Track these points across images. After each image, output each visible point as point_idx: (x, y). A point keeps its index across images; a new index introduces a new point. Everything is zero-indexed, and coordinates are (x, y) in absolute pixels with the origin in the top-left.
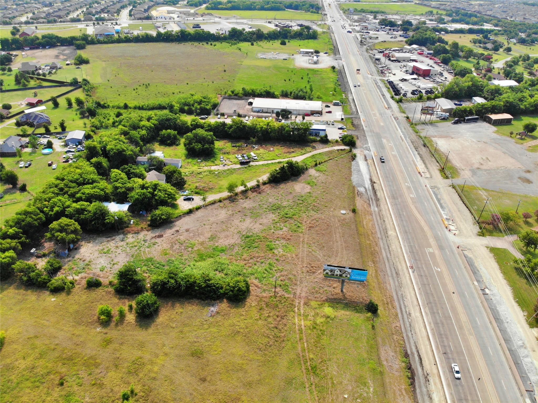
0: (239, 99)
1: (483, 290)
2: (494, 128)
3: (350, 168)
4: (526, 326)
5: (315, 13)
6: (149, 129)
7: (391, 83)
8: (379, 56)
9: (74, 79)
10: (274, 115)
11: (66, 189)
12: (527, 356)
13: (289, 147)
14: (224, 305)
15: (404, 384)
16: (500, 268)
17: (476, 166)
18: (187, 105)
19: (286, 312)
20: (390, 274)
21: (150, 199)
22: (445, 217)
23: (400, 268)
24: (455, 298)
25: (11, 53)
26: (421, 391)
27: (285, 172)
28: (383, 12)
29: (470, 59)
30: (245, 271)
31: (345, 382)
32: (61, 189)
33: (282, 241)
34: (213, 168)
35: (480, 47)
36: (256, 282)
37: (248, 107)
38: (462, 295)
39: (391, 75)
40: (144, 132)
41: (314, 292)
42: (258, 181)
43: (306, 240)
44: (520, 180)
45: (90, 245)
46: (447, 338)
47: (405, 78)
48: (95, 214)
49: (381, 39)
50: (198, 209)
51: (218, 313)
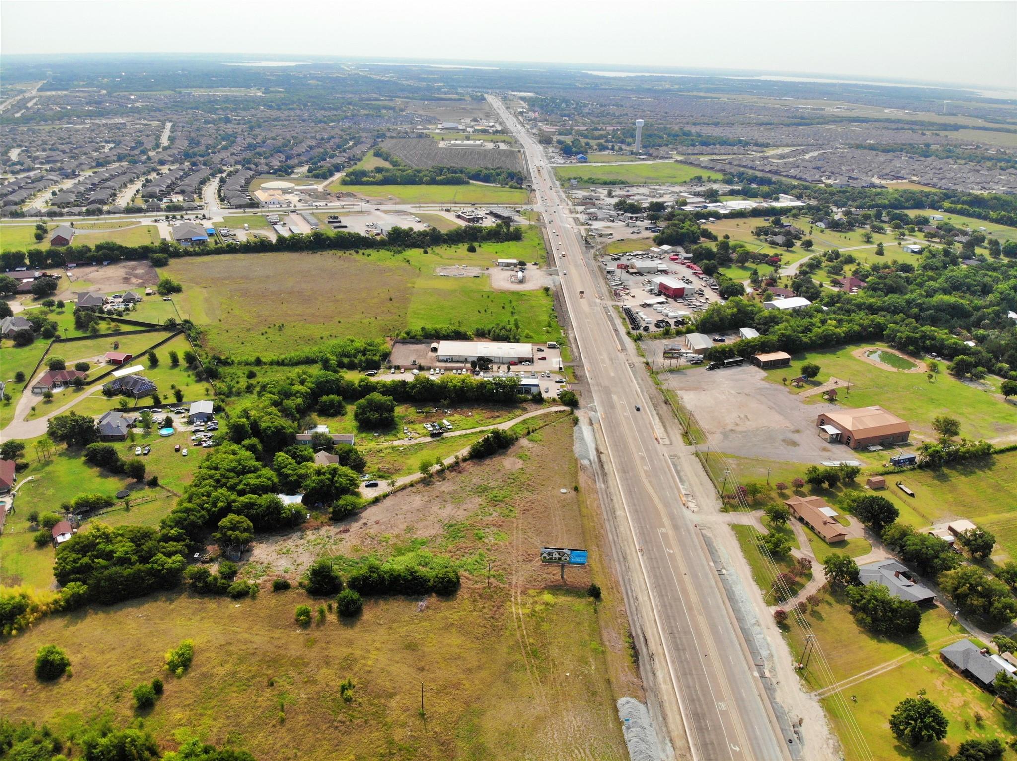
0: (417, 344)
1: (719, 571)
2: (763, 373)
3: (571, 435)
4: (763, 605)
5: (516, 188)
6: (305, 396)
7: (628, 311)
8: (612, 266)
9: (170, 321)
10: (469, 365)
11: (224, 480)
12: (760, 633)
13: (492, 410)
14: (433, 599)
15: (627, 661)
16: (742, 546)
17: (730, 427)
18: (346, 356)
19: (502, 602)
20: (616, 559)
21: (329, 486)
22: (684, 492)
23: (628, 551)
24: (687, 580)
25: (49, 272)
26: (645, 669)
27: (490, 444)
28: (623, 183)
29: (747, 264)
30: (452, 564)
31: (567, 662)
32: (218, 481)
33: (492, 528)
34: (396, 443)
35: (766, 240)
36: (466, 574)
37: (431, 354)
38: (695, 577)
39: (628, 297)
40: (299, 401)
41: (531, 581)
42: (457, 458)
43: (520, 525)
44: (783, 443)
45: (264, 545)
46: (675, 620)
47: (648, 302)
48: (268, 507)
49: (617, 236)
50: (385, 496)
51: (427, 607)
